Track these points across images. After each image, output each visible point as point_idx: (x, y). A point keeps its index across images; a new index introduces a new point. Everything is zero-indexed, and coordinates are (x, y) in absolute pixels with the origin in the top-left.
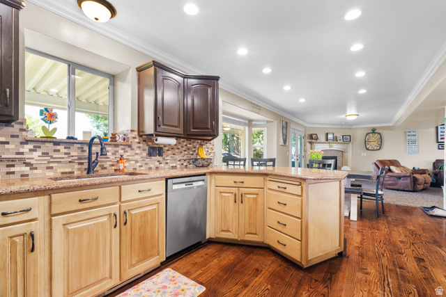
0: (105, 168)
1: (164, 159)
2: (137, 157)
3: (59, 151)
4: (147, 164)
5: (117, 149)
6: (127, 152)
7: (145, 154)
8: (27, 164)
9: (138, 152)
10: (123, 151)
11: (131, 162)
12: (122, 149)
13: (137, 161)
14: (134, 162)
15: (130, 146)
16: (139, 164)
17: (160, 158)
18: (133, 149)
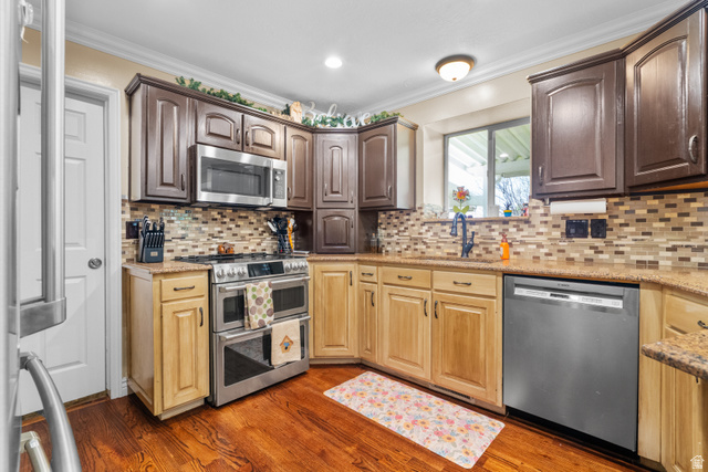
0: (491, 252)
1: (609, 244)
2: (540, 239)
3: (445, 231)
4: (563, 251)
5: (506, 226)
6: (522, 230)
7: (557, 234)
8: (425, 243)
9: (541, 230)
10: (515, 229)
11: (530, 246)
12: (514, 226)
13: (540, 246)
14: (535, 246)
15: (527, 222)
16: (545, 250)
17: (599, 242)
18: (534, 226)
